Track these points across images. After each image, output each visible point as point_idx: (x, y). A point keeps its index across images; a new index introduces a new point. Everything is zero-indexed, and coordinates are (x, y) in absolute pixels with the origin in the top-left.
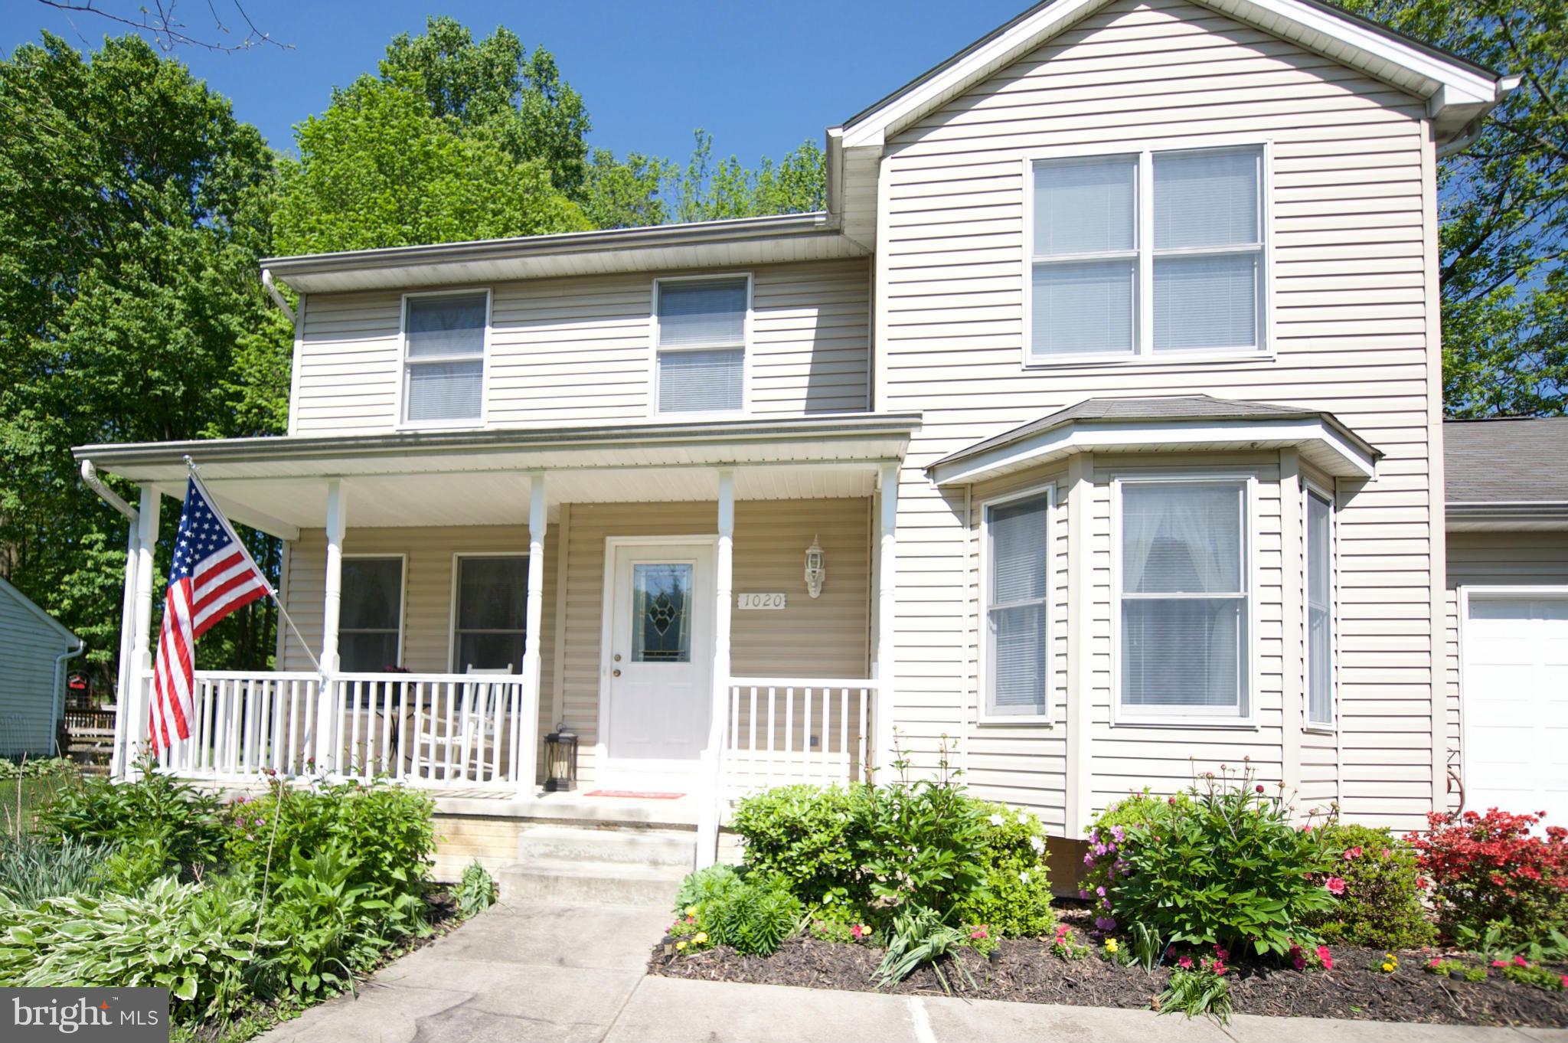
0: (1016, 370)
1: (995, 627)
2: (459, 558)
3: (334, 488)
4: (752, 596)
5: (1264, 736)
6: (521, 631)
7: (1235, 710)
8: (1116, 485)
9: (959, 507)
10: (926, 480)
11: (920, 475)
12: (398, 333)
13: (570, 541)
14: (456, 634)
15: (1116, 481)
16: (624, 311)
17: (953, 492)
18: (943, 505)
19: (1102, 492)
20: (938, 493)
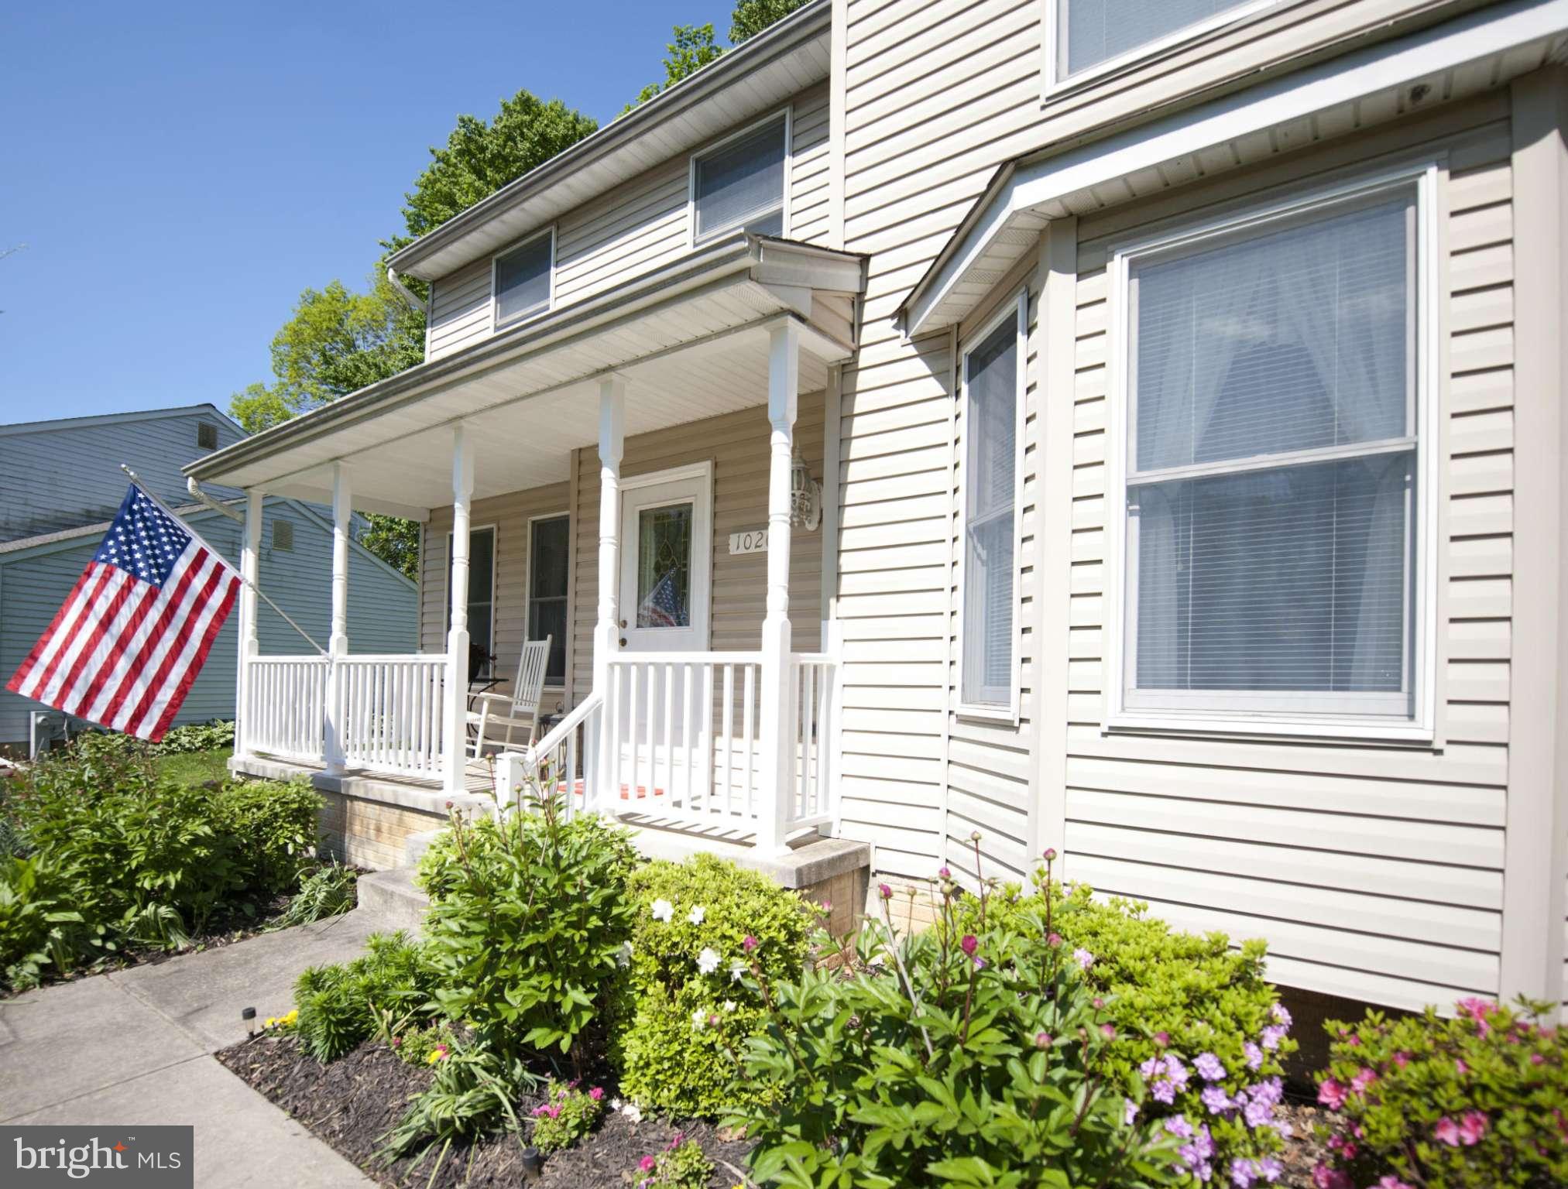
0: (1033, 112)
1: (984, 554)
2: (534, 522)
3: (337, 469)
4: (743, 535)
5: (1457, 762)
6: (561, 597)
7: (1396, 701)
8: (1119, 265)
9: (941, 365)
10: (896, 333)
11: (887, 328)
12: (489, 299)
13: (579, 492)
14: (532, 604)
15: (1117, 257)
16: (664, 207)
17: (934, 342)
18: (920, 367)
19: (1093, 286)
20: (912, 350)
